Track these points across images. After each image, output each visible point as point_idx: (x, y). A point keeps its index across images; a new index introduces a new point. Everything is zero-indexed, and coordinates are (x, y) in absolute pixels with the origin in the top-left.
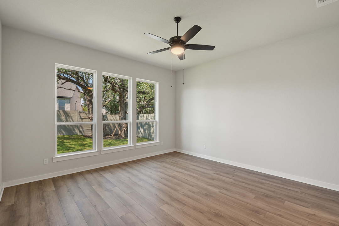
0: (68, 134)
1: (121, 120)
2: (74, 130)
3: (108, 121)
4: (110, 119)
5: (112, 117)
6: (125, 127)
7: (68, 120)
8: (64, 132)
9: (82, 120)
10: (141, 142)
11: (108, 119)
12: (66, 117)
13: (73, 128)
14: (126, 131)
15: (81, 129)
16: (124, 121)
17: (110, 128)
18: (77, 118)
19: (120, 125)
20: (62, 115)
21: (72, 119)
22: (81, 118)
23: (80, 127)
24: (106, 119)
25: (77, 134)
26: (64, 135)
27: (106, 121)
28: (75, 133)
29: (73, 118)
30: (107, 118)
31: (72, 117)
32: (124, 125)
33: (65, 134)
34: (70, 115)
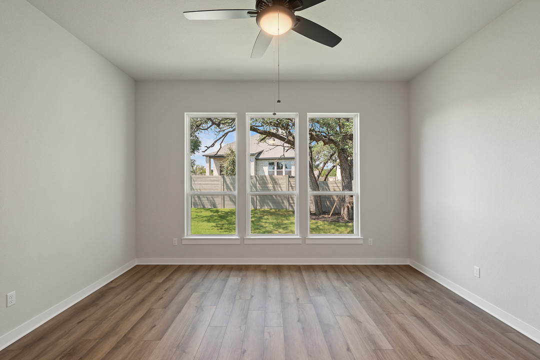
0: (275, 208)
1: (343, 190)
2: (283, 203)
3: (330, 191)
4: (333, 188)
5: (336, 185)
6: (349, 203)
7: (276, 188)
8: (271, 205)
9: (292, 189)
10: (325, 234)
11: (330, 188)
12: (273, 185)
13: (282, 200)
14: (350, 209)
15: (292, 202)
16: (347, 193)
17: (333, 202)
18: (286, 186)
19: (342, 199)
20: (269, 182)
21: (280, 187)
22: (291, 186)
23: (290, 199)
24: (327, 188)
25: (286, 209)
26: (271, 209)
27: (327, 190)
28: (284, 207)
29: (282, 186)
30: (328, 186)
31: (280, 185)
32: (347, 200)
33: (272, 207)
34: (278, 182)
